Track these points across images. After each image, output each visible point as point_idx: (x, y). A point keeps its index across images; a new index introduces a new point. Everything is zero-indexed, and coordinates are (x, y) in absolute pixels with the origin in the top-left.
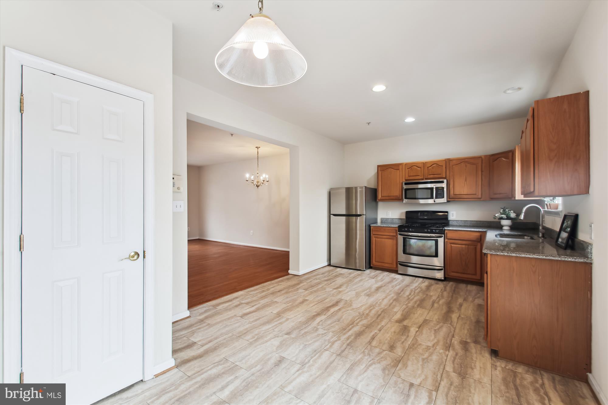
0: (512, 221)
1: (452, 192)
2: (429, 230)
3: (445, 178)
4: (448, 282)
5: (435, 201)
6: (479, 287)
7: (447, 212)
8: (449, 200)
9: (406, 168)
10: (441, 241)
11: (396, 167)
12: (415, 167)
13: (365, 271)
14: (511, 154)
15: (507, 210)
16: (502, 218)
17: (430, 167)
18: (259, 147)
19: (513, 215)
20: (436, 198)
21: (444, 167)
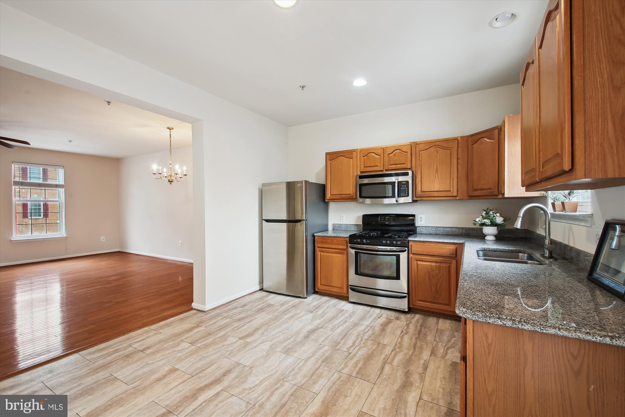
0: (497, 229)
1: (419, 188)
2: (388, 242)
3: (410, 169)
4: (413, 315)
5: (397, 201)
6: (453, 322)
7: (414, 216)
8: (415, 199)
9: (362, 156)
10: (403, 256)
11: (348, 154)
12: (373, 154)
13: (306, 298)
14: (496, 131)
15: (491, 213)
16: (484, 224)
17: (391, 153)
18: (172, 129)
19: (499, 220)
20: (399, 196)
21: (409, 153)
